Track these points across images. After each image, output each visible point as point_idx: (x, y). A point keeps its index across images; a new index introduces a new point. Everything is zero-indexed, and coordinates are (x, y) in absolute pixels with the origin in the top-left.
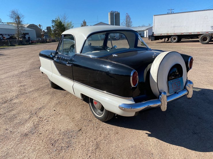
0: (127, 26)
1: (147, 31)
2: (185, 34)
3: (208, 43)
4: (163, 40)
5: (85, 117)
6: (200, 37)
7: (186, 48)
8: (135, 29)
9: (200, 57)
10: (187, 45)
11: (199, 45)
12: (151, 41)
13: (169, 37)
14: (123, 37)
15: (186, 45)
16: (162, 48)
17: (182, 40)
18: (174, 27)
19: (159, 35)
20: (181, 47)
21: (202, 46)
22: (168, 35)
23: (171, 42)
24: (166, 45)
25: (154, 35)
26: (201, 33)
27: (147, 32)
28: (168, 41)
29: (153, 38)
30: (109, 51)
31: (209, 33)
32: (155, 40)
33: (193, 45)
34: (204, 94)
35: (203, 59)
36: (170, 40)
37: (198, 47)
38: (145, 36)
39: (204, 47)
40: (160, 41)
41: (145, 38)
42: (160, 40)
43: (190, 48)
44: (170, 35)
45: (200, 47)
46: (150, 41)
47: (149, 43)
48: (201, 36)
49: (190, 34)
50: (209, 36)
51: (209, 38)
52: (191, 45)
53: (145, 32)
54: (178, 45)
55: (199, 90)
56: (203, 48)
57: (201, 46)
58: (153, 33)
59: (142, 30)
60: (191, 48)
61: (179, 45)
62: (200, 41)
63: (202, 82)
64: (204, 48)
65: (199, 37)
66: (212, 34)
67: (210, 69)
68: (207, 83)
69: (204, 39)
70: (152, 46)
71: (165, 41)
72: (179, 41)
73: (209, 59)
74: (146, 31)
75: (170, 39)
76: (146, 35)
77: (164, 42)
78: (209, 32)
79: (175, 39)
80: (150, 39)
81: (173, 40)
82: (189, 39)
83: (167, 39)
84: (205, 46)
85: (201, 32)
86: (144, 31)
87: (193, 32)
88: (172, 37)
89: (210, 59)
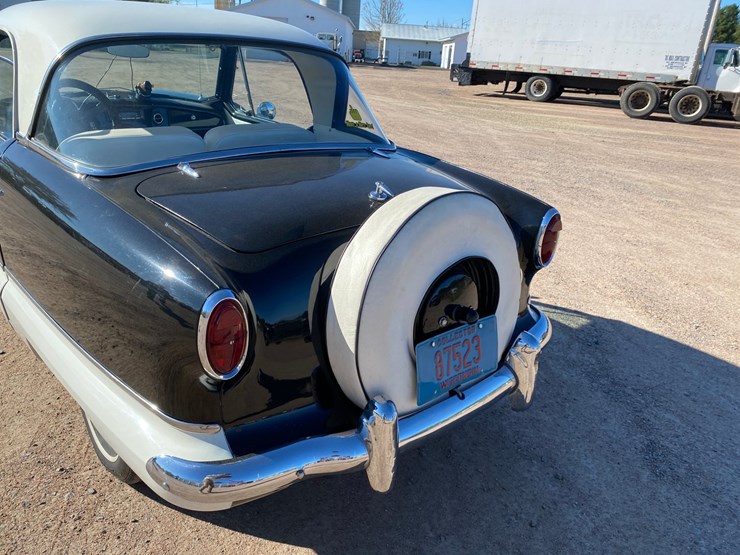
0: (384, 17)
1: (453, 44)
2: (576, 74)
3: (647, 117)
4: (501, 86)
5: (52, 444)
6: (626, 91)
7: (572, 129)
8: (411, 31)
9: (613, 172)
10: (576, 116)
11: (617, 119)
12: (460, 84)
13: (521, 77)
14: (366, 56)
15: (573, 115)
16: (490, 118)
17: (564, 94)
18: (543, 42)
19: (489, 67)
20: (556, 119)
21: (626, 127)
22: (518, 70)
23: (526, 99)
24: (506, 106)
25: (471, 66)
26: (629, 77)
27: (450, 50)
28: (516, 91)
29: (467, 76)
30: (237, 122)
31: (658, 79)
32: (474, 82)
33: (598, 118)
34: (597, 343)
35: (620, 179)
36: (522, 90)
37: (614, 129)
38: (444, 64)
39: (634, 131)
40: (491, 88)
41: (443, 69)
42: (489, 84)
43: (584, 126)
44: (526, 70)
45: (618, 126)
46: (454, 86)
47: (451, 92)
48: (630, 88)
49: (593, 76)
50: (656, 91)
51: (655, 97)
52: (591, 117)
53: (445, 49)
54: (549, 113)
55: (583, 321)
56: (627, 135)
57: (622, 126)
58: (468, 55)
59: (437, 40)
60: (588, 127)
61: (553, 113)
62: (622, 104)
63: (599, 286)
64: (632, 134)
65: (621, 89)
66: (665, 84)
67: (638, 225)
68: (618, 291)
69: (638, 100)
70: (458, 104)
71: (505, 91)
72: (553, 98)
73: (641, 180)
74: (448, 45)
75: (524, 84)
76: (446, 61)
77: (503, 95)
78: (659, 75)
79: (540, 88)
80: (455, 79)
81: (532, 92)
82: (588, 93)
83: (513, 85)
84: (638, 128)
85: (630, 73)
86: (440, 44)
87: (604, 71)
88: (531, 79)
89: (644, 181)
